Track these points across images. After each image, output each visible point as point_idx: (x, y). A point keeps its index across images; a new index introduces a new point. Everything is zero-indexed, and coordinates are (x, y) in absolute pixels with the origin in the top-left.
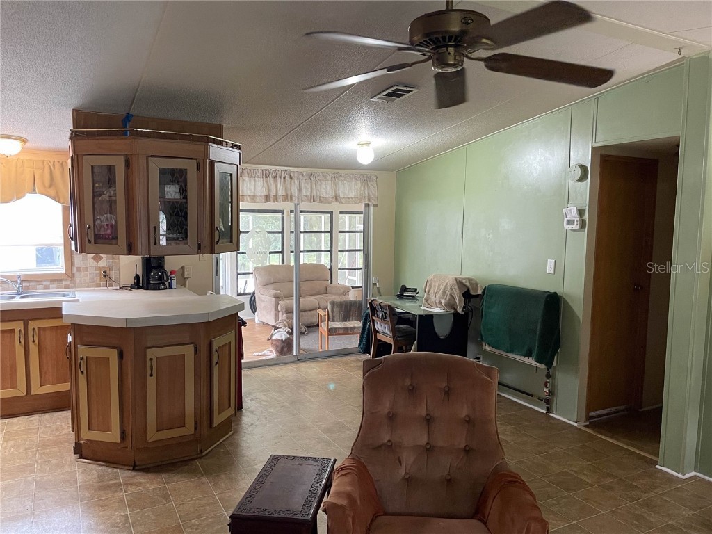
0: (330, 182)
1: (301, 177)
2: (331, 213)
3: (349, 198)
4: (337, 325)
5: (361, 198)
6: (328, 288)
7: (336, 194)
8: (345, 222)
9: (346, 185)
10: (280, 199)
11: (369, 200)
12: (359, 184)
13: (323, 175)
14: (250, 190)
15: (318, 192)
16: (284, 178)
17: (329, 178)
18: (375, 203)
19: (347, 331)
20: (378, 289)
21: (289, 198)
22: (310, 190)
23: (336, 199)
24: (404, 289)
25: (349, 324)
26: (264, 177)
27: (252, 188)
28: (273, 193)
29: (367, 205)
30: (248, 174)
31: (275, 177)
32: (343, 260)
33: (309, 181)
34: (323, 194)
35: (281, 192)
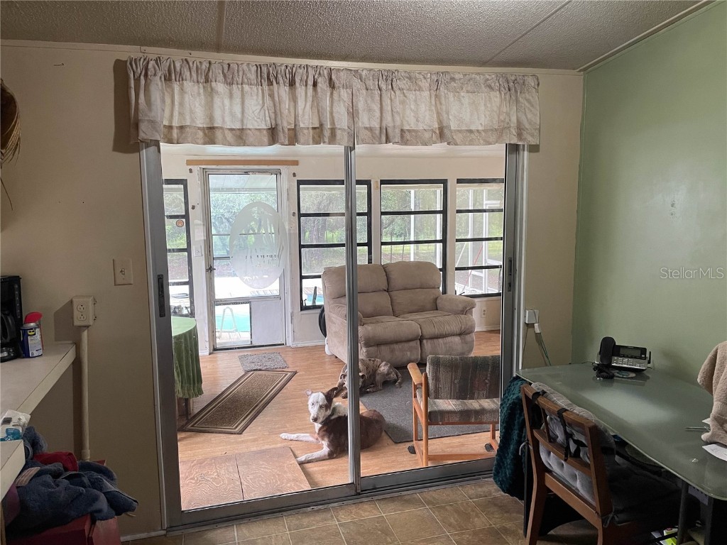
0: (426, 93)
1: (357, 83)
2: (444, 182)
3: (471, 131)
4: (447, 404)
5: (500, 132)
6: (438, 301)
7: (440, 122)
8: (466, 196)
9: (466, 101)
10: (307, 135)
11: (520, 135)
12: (496, 97)
13: (410, 78)
14: (232, 115)
15: (398, 118)
16: (315, 84)
17: (425, 84)
18: (533, 141)
19: (468, 419)
20: (538, 336)
21: (327, 133)
22: (378, 114)
23: (442, 134)
24: (610, 348)
25: (474, 404)
26: (265, 83)
27: (237, 109)
28: (286, 124)
29: (513, 149)
30: (225, 76)
31: (292, 84)
32: (464, 254)
33: (377, 92)
34: (410, 124)
35: (307, 120)
